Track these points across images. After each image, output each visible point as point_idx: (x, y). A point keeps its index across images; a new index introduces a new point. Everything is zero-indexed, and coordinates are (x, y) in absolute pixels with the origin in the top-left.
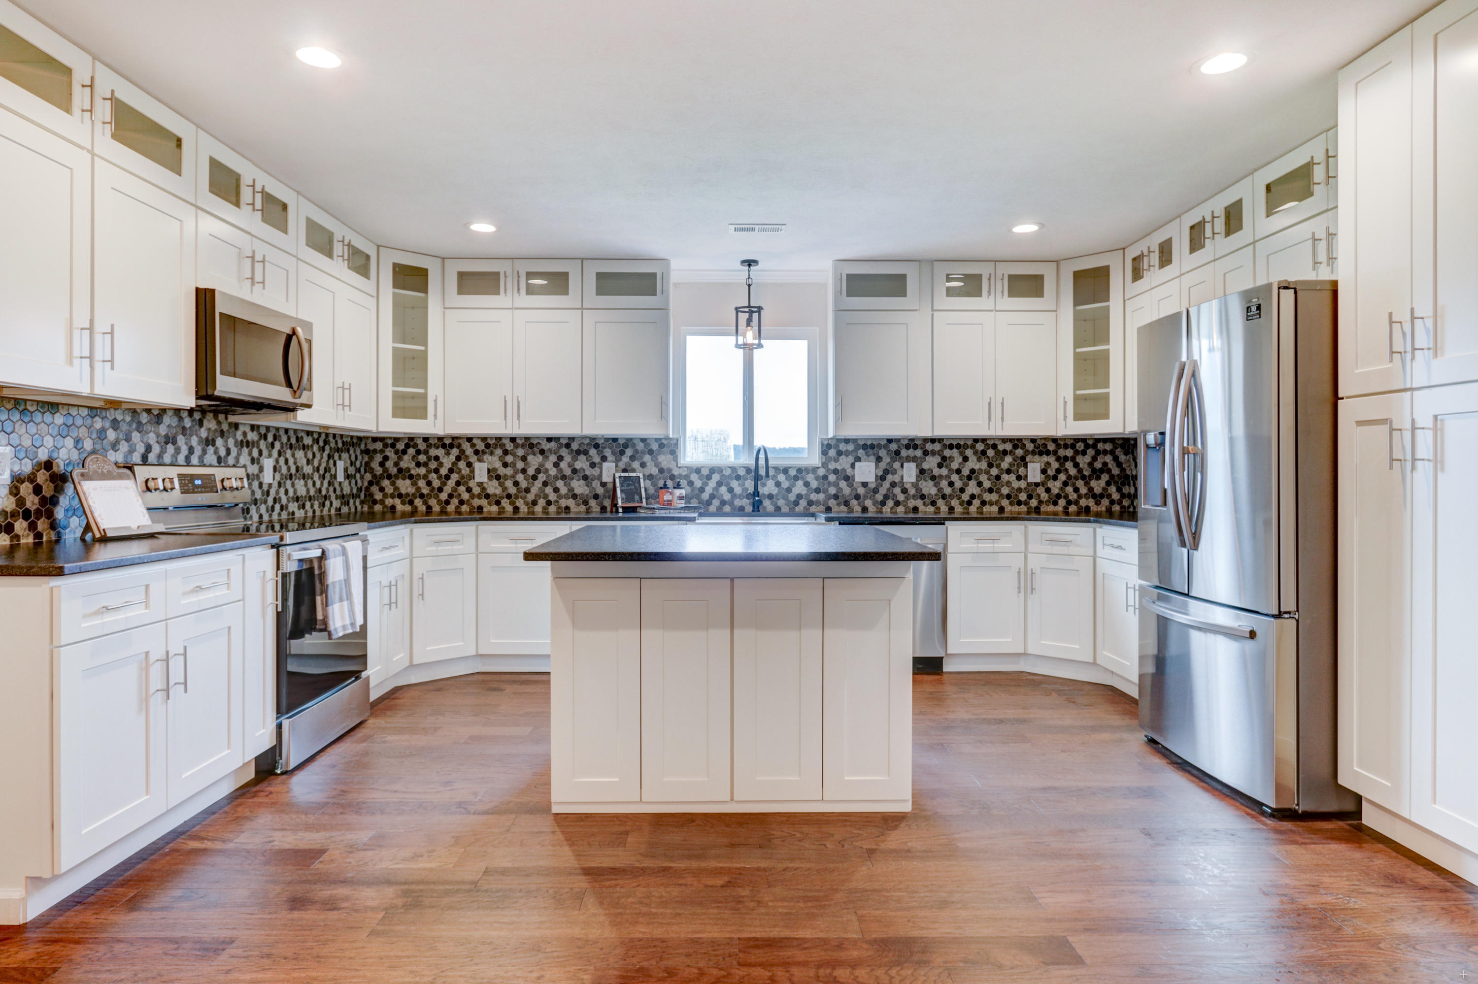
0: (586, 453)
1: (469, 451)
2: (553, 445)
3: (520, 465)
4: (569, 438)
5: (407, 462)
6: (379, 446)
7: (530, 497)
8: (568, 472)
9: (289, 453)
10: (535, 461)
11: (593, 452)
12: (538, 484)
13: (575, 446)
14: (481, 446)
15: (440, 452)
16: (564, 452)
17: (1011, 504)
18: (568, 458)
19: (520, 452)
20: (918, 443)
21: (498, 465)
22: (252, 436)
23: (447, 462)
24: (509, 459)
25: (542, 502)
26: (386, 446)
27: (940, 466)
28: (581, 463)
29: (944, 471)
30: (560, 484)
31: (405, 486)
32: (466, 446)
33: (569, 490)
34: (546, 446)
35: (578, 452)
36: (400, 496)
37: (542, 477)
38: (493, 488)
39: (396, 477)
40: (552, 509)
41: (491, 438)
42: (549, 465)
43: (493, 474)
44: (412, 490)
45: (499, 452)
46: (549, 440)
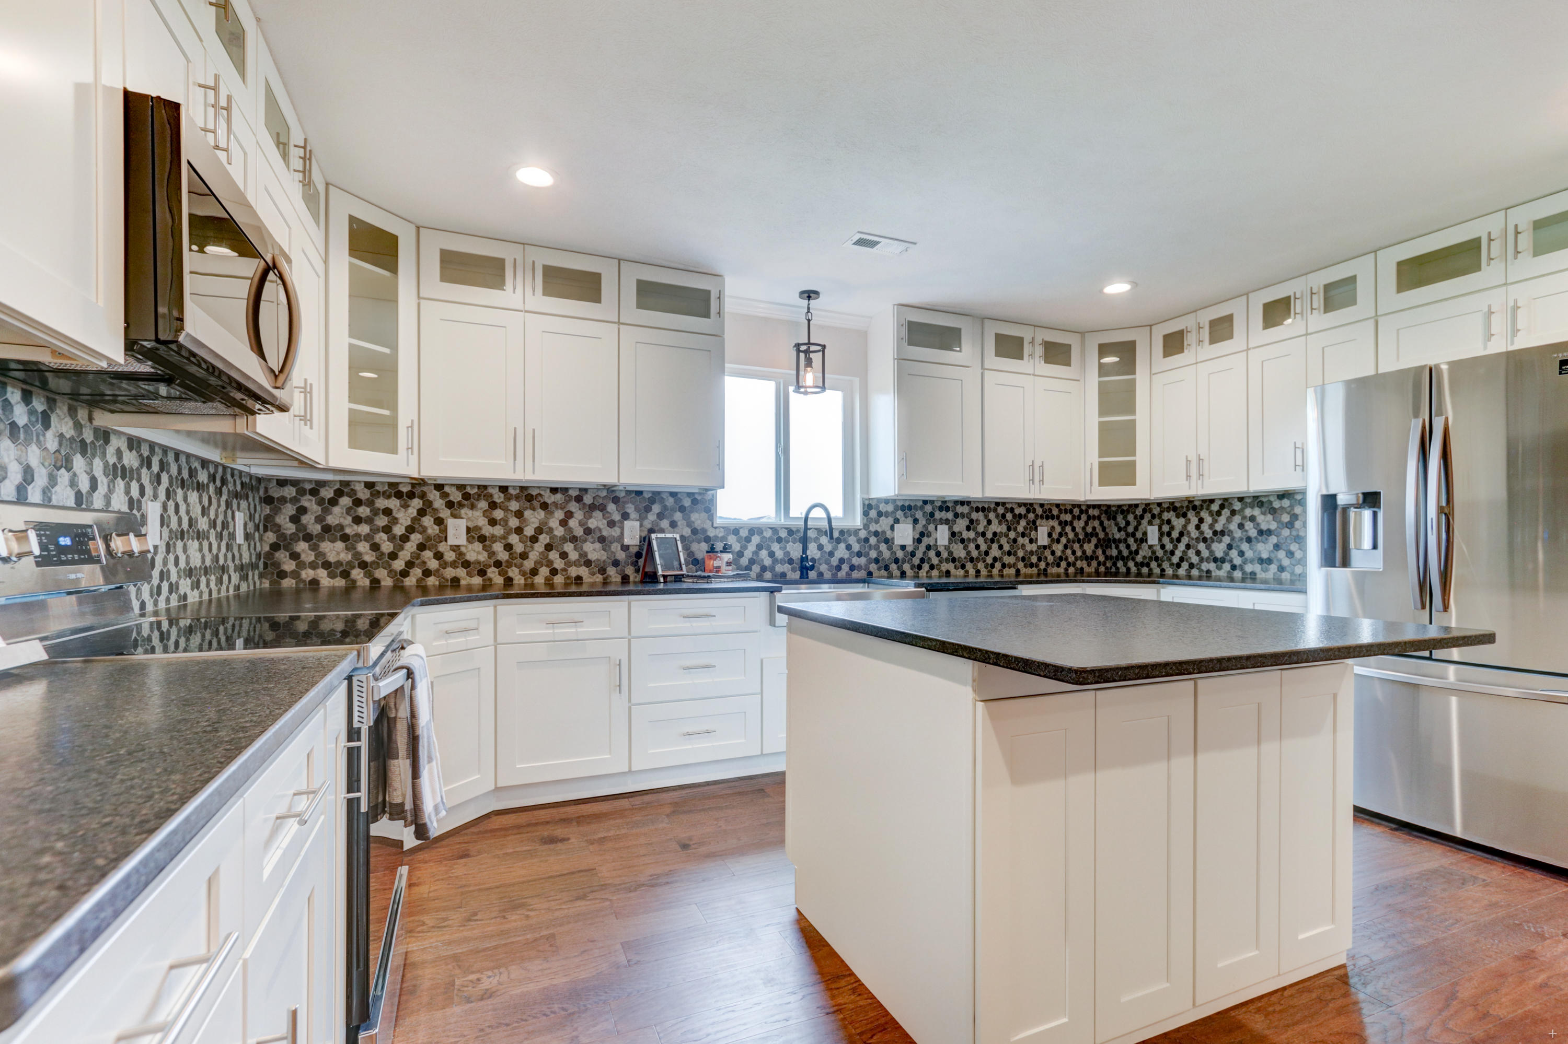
0: (603, 508)
1: (439, 503)
2: (559, 497)
3: (514, 522)
4: (580, 489)
5: (337, 516)
6: (289, 492)
7: (529, 564)
8: (579, 532)
9: (180, 492)
10: (534, 518)
11: (611, 507)
12: (539, 547)
13: (588, 499)
14: (456, 496)
15: (394, 503)
16: (573, 507)
17: (1025, 566)
18: (579, 515)
19: (514, 506)
20: (950, 505)
21: (482, 522)
22: (130, 459)
23: (404, 517)
24: (498, 514)
25: (544, 571)
26: (301, 492)
27: (968, 529)
28: (597, 521)
29: (972, 535)
30: (568, 547)
31: (335, 551)
32: (434, 496)
33: (580, 555)
34: (549, 498)
35: (593, 507)
36: (327, 565)
37: (544, 539)
38: (475, 553)
39: (321, 538)
40: (559, 579)
41: (472, 486)
42: (554, 523)
43: (473, 534)
44: (346, 557)
45: (483, 505)
46: (554, 490)
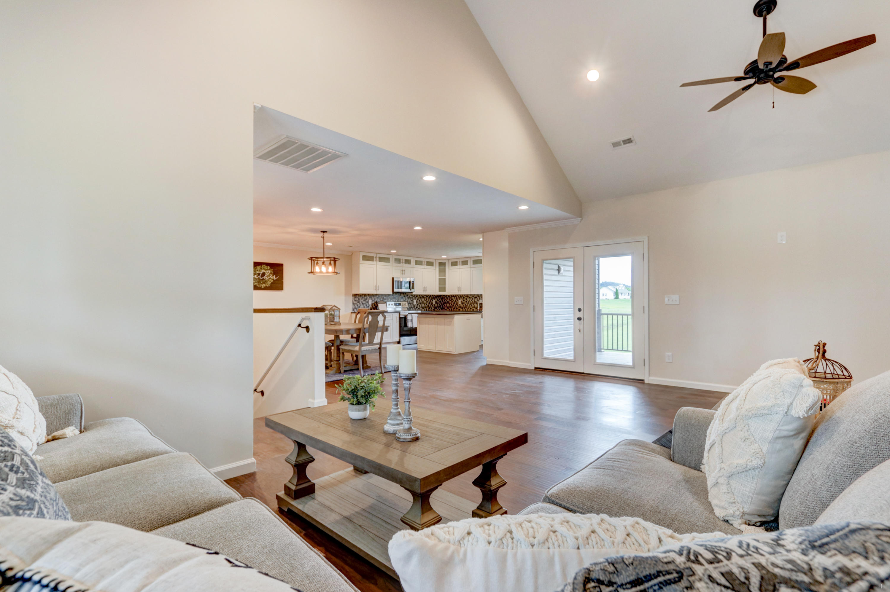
1: (458, 298)
3: (466, 300)
5: (448, 300)
7: (468, 307)
8: (474, 302)
9: (420, 299)
10: (468, 299)
11: (478, 297)
12: (469, 304)
13: (475, 296)
15: (453, 298)
18: (474, 299)
19: (466, 298)
21: (462, 300)
22: (411, 296)
23: (454, 300)
24: (464, 299)
25: (469, 308)
28: (476, 300)
32: (457, 297)
34: (470, 296)
37: (469, 303)
38: (462, 305)
40: (471, 310)
41: (461, 295)
42: (471, 300)
43: (462, 303)
45: (462, 298)
